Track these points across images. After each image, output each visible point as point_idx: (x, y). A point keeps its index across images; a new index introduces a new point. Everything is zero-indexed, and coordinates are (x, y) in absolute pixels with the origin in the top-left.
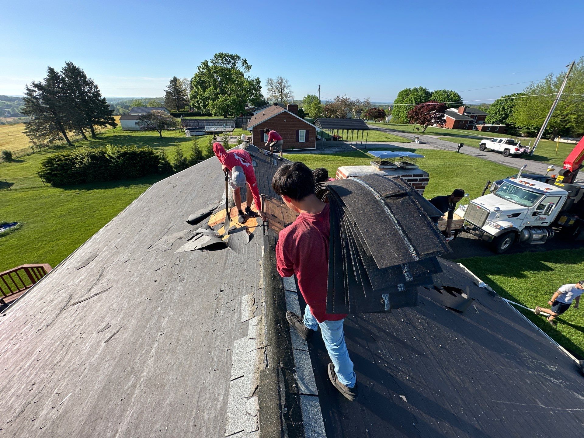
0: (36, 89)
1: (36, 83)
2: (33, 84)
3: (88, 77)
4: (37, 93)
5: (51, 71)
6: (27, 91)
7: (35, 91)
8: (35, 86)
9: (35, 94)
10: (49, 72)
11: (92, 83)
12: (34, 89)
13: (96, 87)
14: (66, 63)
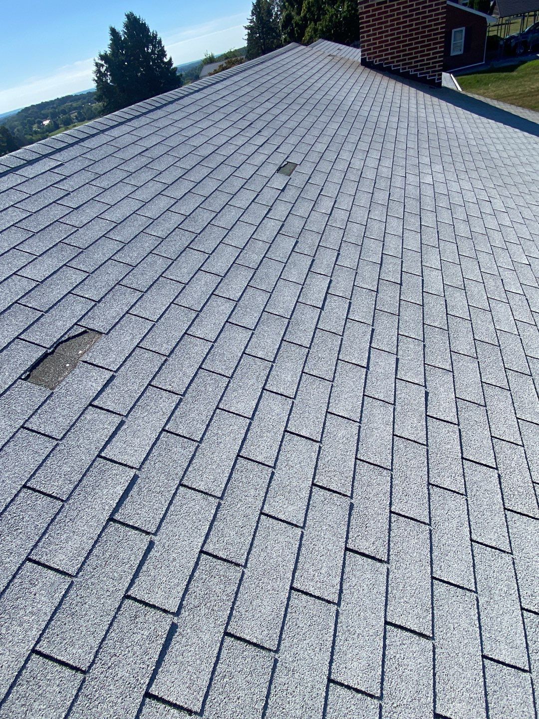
0: (103, 62)
1: (102, 53)
2: (101, 56)
3: (151, 31)
4: (105, 68)
5: (113, 32)
6: (95, 68)
7: (102, 66)
8: (102, 57)
9: (103, 70)
10: (111, 34)
11: (155, 37)
12: (100, 62)
13: (160, 42)
14: (126, 15)
